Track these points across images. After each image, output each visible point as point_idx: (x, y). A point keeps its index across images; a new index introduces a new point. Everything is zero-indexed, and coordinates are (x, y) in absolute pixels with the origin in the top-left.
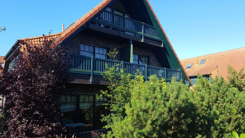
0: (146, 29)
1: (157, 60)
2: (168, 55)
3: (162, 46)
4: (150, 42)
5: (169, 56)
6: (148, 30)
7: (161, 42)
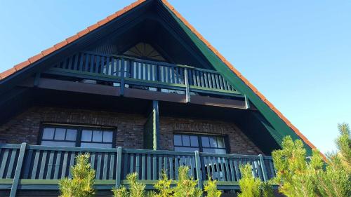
0: (194, 76)
1: (251, 142)
2: (269, 124)
3: (247, 107)
4: (210, 102)
5: (272, 127)
6: (202, 78)
7: (243, 99)
